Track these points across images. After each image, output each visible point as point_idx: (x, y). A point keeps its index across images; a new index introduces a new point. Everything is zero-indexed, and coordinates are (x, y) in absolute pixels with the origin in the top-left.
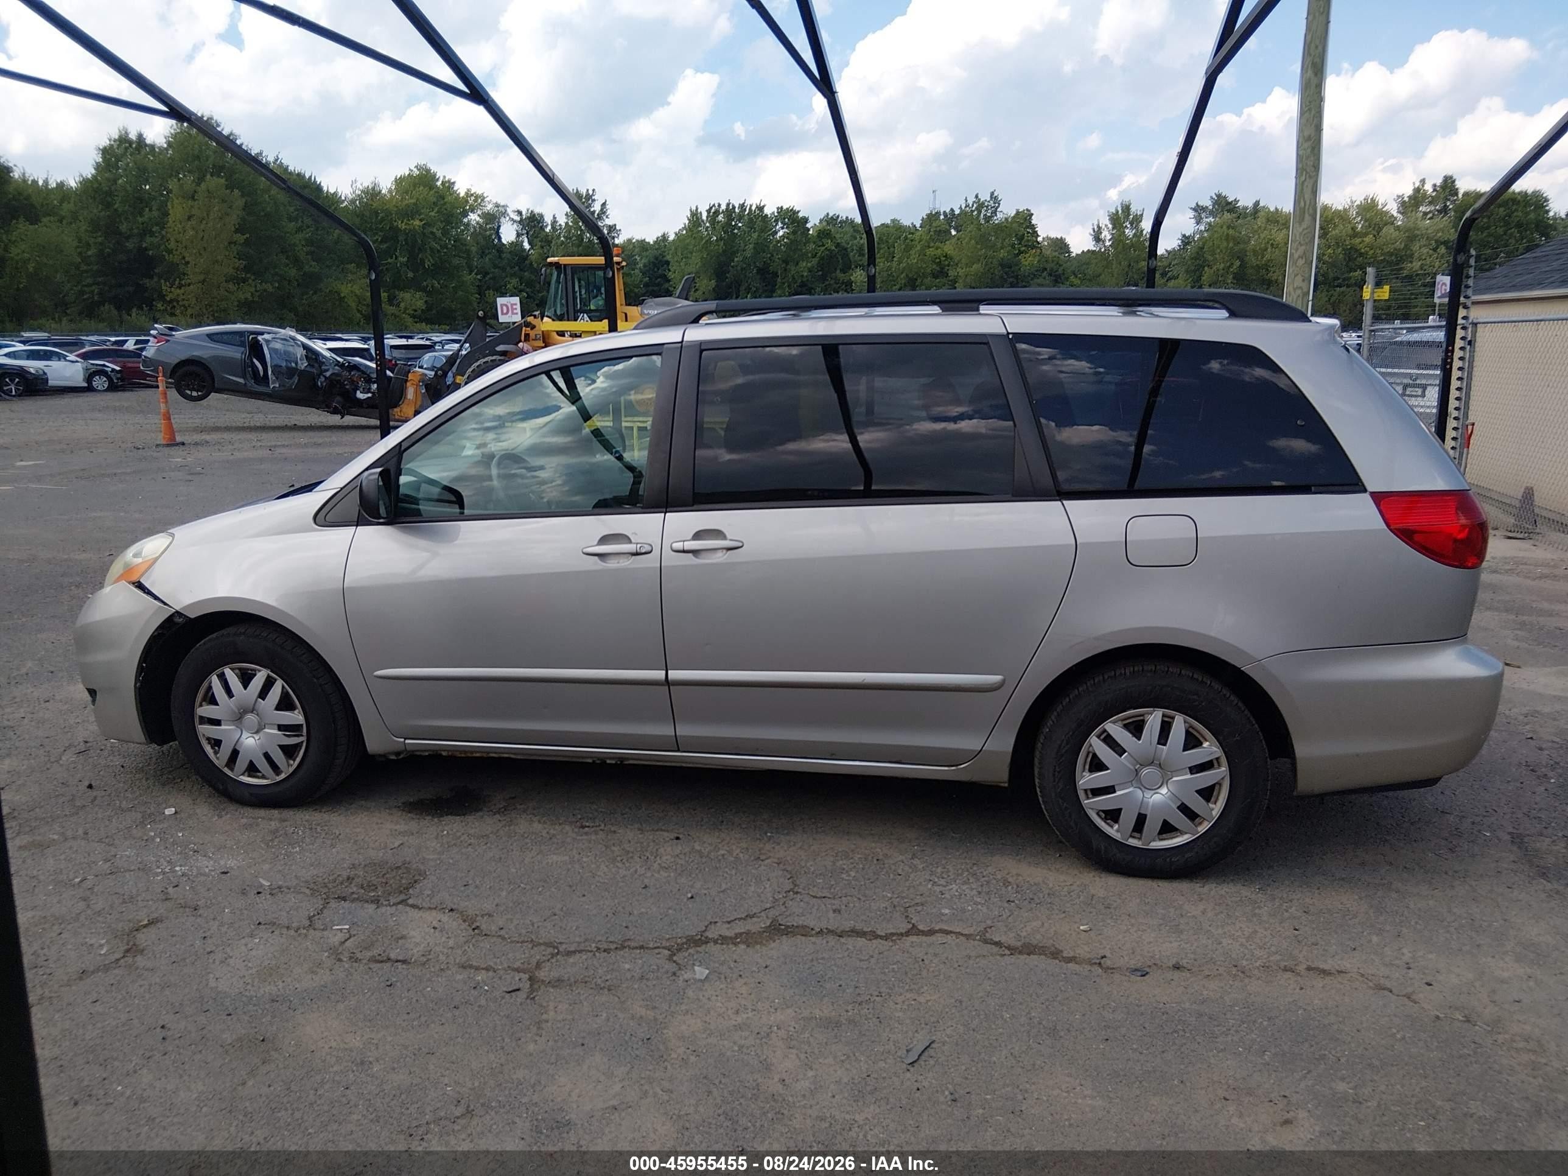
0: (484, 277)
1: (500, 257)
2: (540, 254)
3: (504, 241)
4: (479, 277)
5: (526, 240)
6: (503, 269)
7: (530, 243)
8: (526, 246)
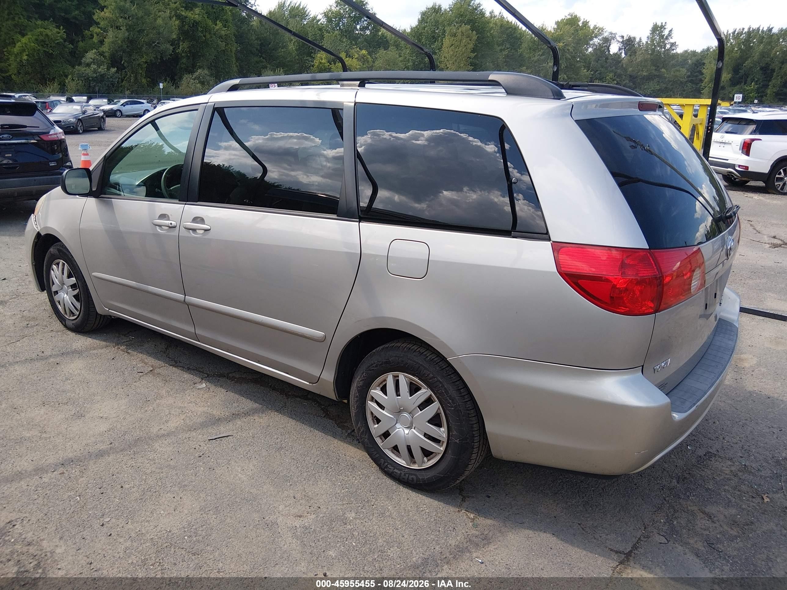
0: (595, 72)
1: (606, 62)
2: (629, 60)
3: (611, 53)
4: (592, 73)
5: (623, 52)
6: (606, 68)
7: (626, 54)
8: (623, 55)
